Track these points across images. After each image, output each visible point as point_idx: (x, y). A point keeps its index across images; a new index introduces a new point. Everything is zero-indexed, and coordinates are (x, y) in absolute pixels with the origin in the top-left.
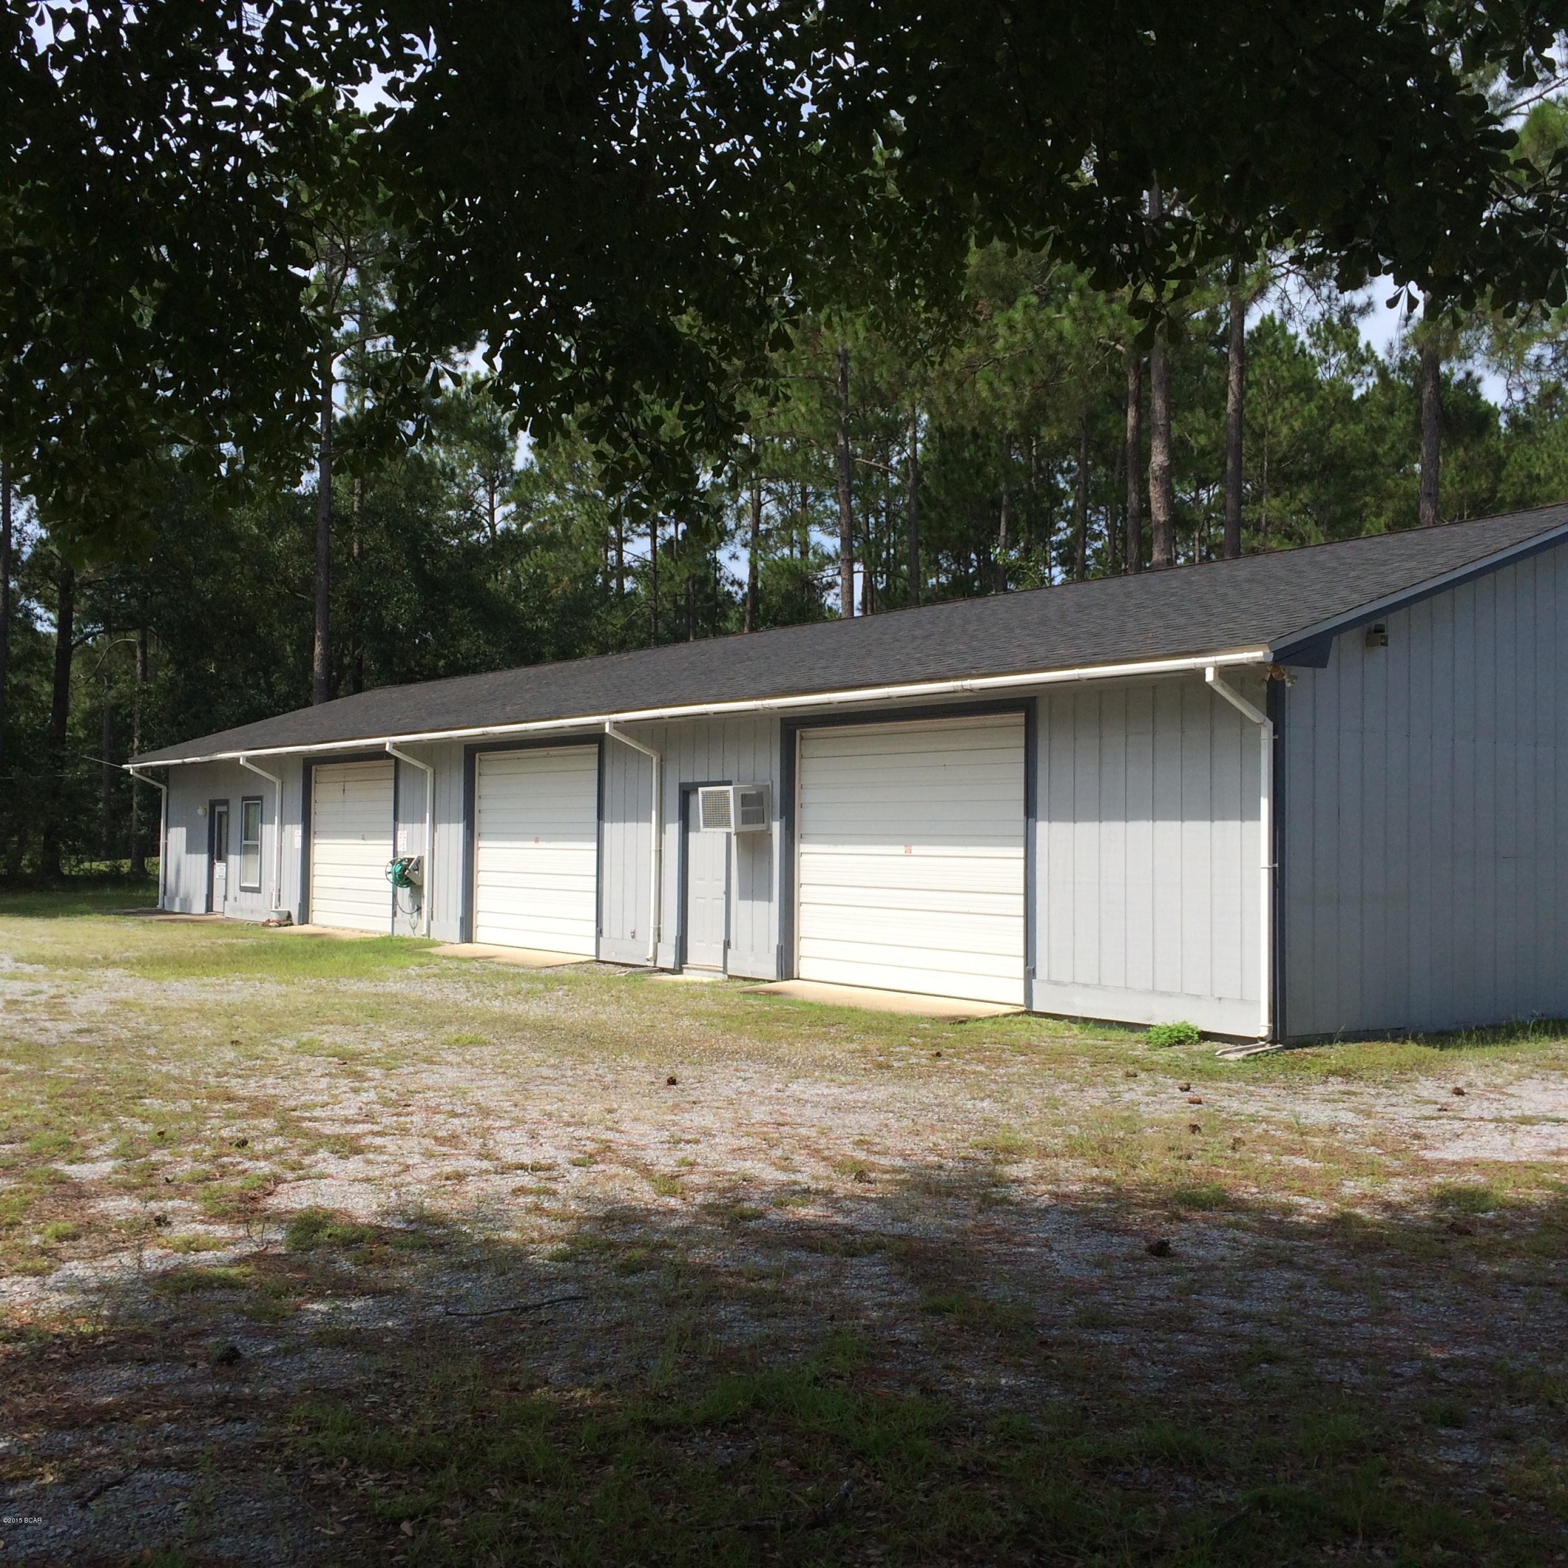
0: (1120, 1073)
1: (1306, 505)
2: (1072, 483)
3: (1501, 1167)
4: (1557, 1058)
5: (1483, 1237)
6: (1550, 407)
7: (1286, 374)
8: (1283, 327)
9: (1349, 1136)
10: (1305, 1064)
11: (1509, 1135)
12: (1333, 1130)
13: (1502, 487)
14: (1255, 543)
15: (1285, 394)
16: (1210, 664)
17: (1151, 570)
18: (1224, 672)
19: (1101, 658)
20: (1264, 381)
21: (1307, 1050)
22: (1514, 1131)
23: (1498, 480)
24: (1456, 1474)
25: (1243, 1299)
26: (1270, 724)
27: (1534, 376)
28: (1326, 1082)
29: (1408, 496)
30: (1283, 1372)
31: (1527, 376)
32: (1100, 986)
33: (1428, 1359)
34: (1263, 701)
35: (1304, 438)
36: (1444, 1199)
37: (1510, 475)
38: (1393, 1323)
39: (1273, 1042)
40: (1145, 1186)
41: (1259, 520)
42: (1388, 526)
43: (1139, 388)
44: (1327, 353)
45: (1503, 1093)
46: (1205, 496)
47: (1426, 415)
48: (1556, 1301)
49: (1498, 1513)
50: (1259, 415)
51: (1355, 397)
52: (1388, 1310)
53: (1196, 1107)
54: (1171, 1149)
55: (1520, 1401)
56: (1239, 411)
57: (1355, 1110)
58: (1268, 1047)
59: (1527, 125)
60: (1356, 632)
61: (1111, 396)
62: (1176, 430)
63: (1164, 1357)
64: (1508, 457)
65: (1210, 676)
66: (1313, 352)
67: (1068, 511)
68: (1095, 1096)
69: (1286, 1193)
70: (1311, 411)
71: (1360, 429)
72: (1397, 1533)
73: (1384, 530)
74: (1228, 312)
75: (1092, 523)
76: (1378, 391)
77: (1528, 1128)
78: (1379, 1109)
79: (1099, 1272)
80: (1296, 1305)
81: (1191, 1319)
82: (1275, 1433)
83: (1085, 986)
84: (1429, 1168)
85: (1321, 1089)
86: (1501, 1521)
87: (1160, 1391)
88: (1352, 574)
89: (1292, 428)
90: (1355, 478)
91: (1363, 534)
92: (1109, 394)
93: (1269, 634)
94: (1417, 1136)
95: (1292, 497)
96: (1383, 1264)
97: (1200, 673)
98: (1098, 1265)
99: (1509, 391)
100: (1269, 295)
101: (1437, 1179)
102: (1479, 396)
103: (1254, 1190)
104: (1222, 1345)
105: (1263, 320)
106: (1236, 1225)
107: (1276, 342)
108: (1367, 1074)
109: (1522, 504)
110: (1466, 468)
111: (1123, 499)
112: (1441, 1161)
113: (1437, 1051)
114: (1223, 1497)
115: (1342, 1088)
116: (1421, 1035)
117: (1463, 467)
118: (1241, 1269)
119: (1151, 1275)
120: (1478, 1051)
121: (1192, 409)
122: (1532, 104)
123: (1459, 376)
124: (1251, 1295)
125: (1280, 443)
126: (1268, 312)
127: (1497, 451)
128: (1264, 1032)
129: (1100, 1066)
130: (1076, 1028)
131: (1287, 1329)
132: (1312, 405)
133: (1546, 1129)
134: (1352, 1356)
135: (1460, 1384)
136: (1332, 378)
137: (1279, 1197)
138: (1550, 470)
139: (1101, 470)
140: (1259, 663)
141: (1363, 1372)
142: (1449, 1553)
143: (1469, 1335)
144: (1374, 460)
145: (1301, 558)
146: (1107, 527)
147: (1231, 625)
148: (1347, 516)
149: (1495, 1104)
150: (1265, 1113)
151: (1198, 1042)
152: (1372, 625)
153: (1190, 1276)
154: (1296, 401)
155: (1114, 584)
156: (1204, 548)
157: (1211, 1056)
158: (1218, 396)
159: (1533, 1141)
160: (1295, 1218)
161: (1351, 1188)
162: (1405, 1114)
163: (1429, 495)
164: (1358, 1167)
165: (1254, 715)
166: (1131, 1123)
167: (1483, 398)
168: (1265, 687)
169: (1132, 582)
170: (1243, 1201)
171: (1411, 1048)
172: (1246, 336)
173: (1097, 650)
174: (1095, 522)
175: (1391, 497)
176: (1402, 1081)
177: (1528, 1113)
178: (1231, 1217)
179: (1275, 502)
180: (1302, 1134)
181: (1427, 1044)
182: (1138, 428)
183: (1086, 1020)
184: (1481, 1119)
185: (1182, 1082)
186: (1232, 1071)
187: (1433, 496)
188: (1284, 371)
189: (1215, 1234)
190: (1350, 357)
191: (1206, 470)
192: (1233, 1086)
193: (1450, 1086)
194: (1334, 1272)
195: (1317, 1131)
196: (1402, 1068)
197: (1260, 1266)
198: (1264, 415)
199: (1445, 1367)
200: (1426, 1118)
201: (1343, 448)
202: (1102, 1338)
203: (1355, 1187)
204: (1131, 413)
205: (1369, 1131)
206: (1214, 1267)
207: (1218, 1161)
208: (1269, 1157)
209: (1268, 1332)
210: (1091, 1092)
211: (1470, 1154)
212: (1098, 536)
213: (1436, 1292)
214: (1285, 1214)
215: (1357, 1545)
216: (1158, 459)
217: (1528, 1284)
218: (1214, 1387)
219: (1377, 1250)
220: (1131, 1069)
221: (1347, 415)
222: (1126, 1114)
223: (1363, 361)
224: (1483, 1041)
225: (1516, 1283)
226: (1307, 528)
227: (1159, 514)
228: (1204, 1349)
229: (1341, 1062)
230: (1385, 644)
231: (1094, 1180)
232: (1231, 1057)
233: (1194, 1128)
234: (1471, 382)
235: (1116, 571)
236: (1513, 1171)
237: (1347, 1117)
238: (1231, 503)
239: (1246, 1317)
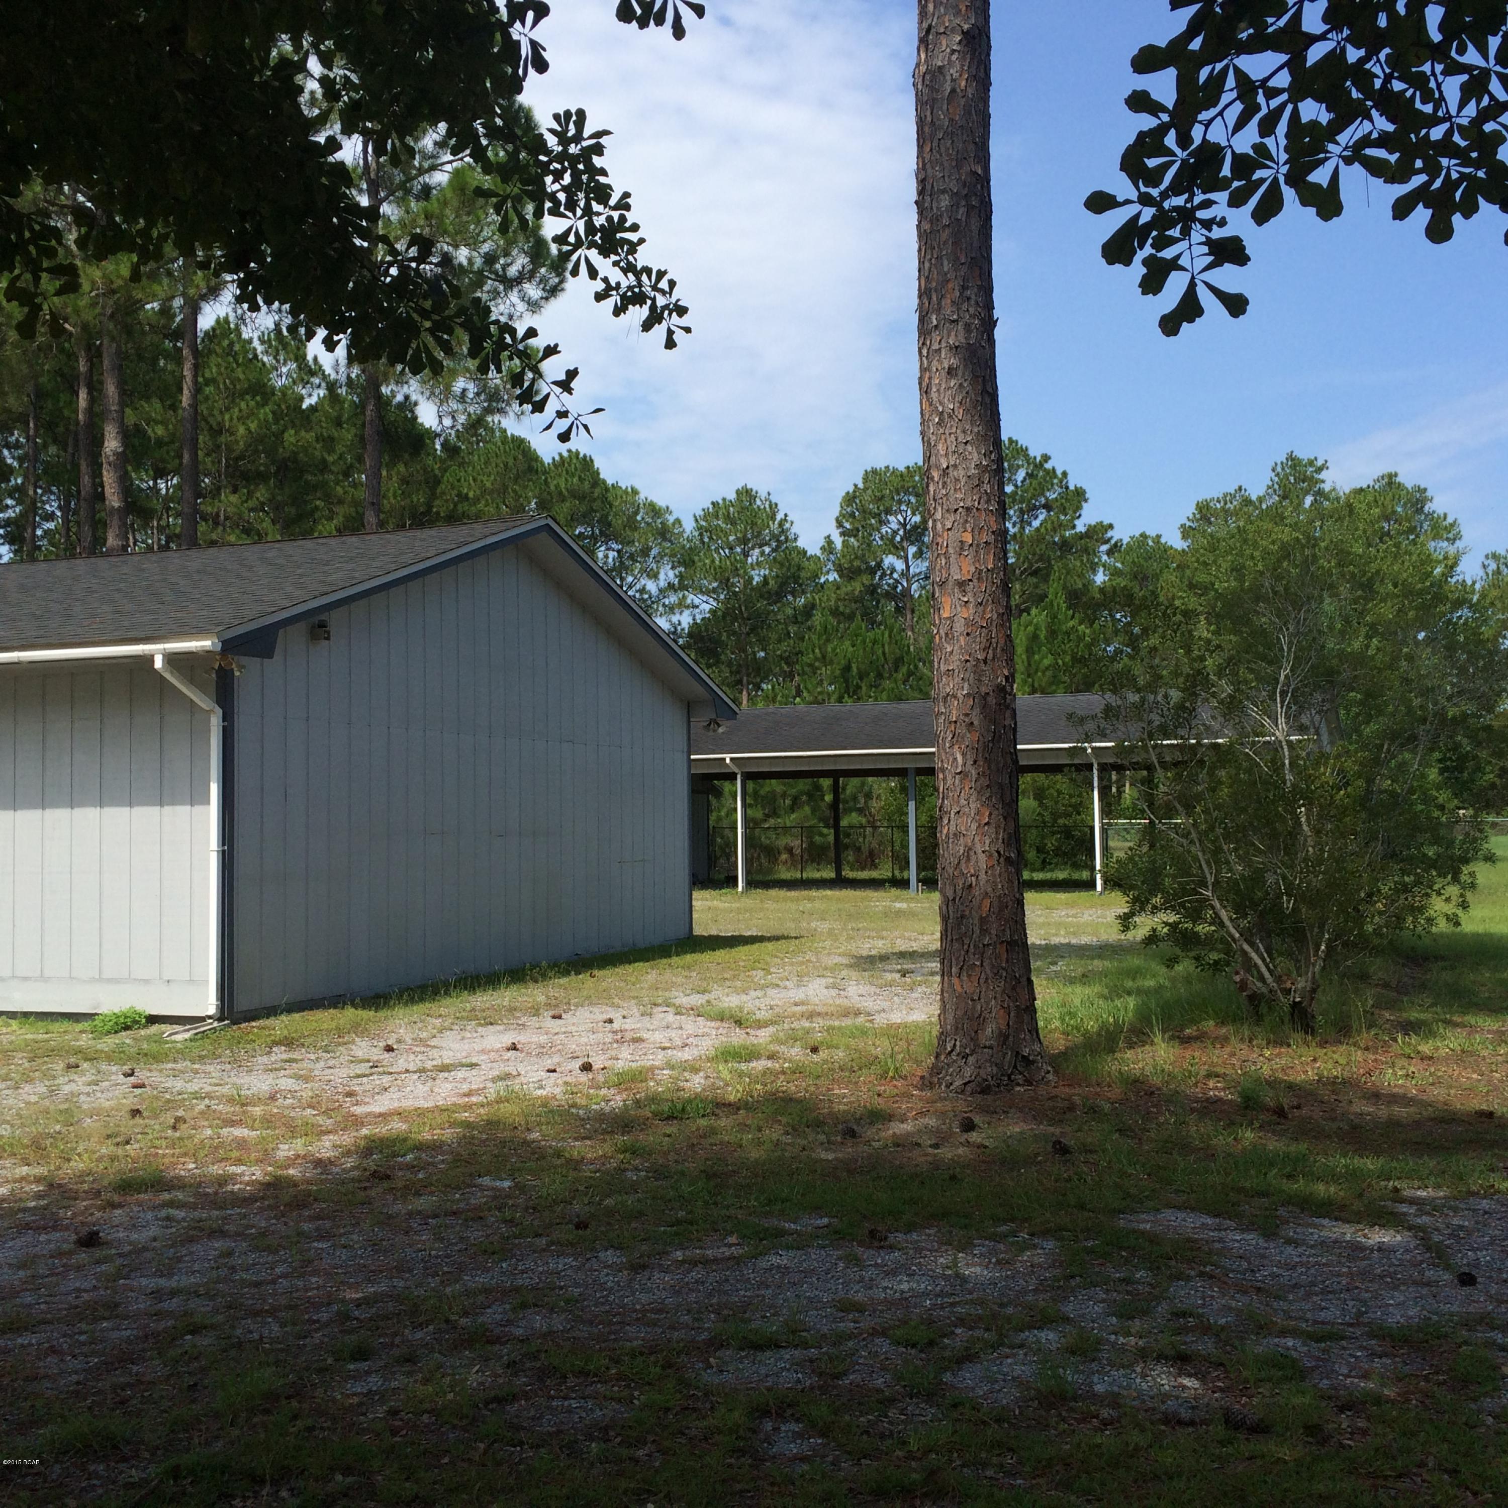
0: (60, 1066)
1: (263, 504)
2: (20, 460)
3: (421, 1113)
4: (473, 1010)
5: (401, 1178)
6: (476, 435)
7: (242, 376)
8: (238, 330)
9: (288, 1101)
10: (251, 1037)
11: (430, 1083)
12: (273, 1098)
13: (437, 502)
14: (214, 536)
15: (242, 396)
16: (158, 652)
17: (108, 554)
18: (172, 659)
19: (42, 641)
20: (220, 379)
21: (254, 1024)
22: (434, 1079)
23: (433, 496)
24: (361, 1404)
25: (170, 1275)
26: (219, 711)
27: (460, 407)
28: (269, 1053)
29: (356, 503)
30: (205, 1341)
31: (454, 405)
32: (43, 978)
33: (343, 1301)
34: (213, 689)
35: (260, 439)
36: (372, 1147)
37: (443, 493)
38: (315, 1273)
39: (220, 1020)
40: (81, 1177)
41: (218, 515)
42: (339, 530)
43: (91, 370)
44: (278, 361)
45: (428, 1046)
46: (163, 486)
47: (368, 431)
48: (458, 1228)
49: (394, 1432)
50: (216, 412)
51: (304, 406)
52: (310, 1262)
53: (138, 1091)
54: (109, 1137)
55: (421, 1325)
56: (194, 406)
57: (297, 1077)
58: (216, 1024)
59: (451, 181)
60: (302, 626)
61: (62, 375)
62: (131, 417)
63: (85, 1349)
64: (442, 477)
65: (158, 663)
66: (265, 359)
67: (17, 488)
68: (32, 1092)
69: (223, 1164)
70: (265, 413)
71: (310, 436)
72: (302, 1472)
73: (334, 533)
74: (182, 308)
75: (44, 503)
76: (326, 403)
77: (446, 1074)
78: (316, 1073)
79: (21, 1273)
80: (223, 1272)
81: (117, 1305)
82: (193, 1401)
83: (26, 979)
84: (358, 1122)
85: (265, 1059)
86: (397, 1439)
87: (78, 1383)
88: (299, 571)
89: (248, 429)
90: (306, 482)
91: (316, 535)
92: (59, 372)
93: (218, 625)
94: (350, 1094)
95: (250, 495)
96: (311, 1219)
97: (149, 659)
98: (22, 1266)
99: (440, 417)
100: (221, 298)
101: (365, 1131)
102: (416, 418)
103: (192, 1166)
104: (148, 1325)
105: (218, 321)
106: (171, 1204)
107: (231, 344)
108: (308, 1041)
109: (453, 519)
110: (408, 483)
111: (76, 481)
112: (369, 1114)
113: (372, 1013)
114: (135, 1475)
115: (285, 1056)
116: (357, 1000)
117: (405, 481)
118: (172, 1246)
119: (79, 1268)
120: (408, 1011)
121: (148, 399)
122: (455, 164)
123: (399, 398)
124: (180, 1270)
125: (237, 442)
126: (222, 315)
127: (433, 470)
128: (212, 1010)
129: (40, 1061)
130: (15, 1024)
131: (212, 1298)
132: (267, 409)
133: (461, 1074)
134: (273, 1312)
135: (371, 1319)
136: (284, 386)
137: (216, 1170)
138: (478, 492)
139: (53, 450)
140: (208, 652)
141: (283, 1325)
142: (350, 1479)
143: (381, 1272)
144: (324, 467)
145: (252, 553)
146: (60, 508)
147: (179, 614)
148: (300, 517)
149: (420, 1057)
150: (208, 1089)
151: (145, 1027)
152: (316, 620)
153: (119, 1261)
154: (252, 403)
155: (62, 568)
156: (163, 537)
157: (159, 1039)
158: (174, 389)
159: (449, 1086)
160: (229, 1188)
161: (284, 1151)
162: (341, 1074)
163: (373, 504)
164: (293, 1130)
165: (204, 702)
166: (69, 1117)
167: (420, 420)
168: (214, 676)
169: (81, 565)
170: (179, 1178)
171: (350, 1014)
172: (200, 334)
173: (41, 633)
174: (48, 502)
175: (341, 502)
176: (339, 1044)
177: (447, 1061)
178: (166, 1196)
179: (234, 498)
180: (243, 1105)
181: (364, 1008)
182: (90, 410)
183: (26, 1015)
184: (407, 1071)
185: (126, 1068)
186: (178, 1052)
187: (376, 506)
188: (239, 373)
189: (150, 1215)
190: (300, 368)
191: (163, 461)
192: (179, 1066)
193: (382, 1044)
194: (263, 1234)
195: (256, 1100)
196: (340, 1032)
197: (191, 1240)
198: (221, 412)
199: (357, 1306)
200: (358, 1076)
201: (295, 454)
202: (19, 1341)
203: (289, 1150)
204: (83, 395)
205: (306, 1094)
206: (145, 1249)
207: (157, 1143)
208: (209, 1132)
209: (193, 1304)
210: (28, 1088)
211: (396, 1105)
212: (50, 517)
213: (355, 1237)
214: (220, 1185)
215: (264, 1493)
216: (112, 444)
217: (436, 1216)
218: (135, 1368)
219: (305, 1206)
220: (72, 1060)
221: (297, 422)
222: (66, 1106)
223: (312, 373)
224: (412, 1001)
225: (425, 1216)
226: (264, 525)
227: (113, 499)
228: (129, 1332)
229: (286, 1032)
230: (328, 638)
231: (23, 1179)
232: (179, 1037)
233: (135, 1113)
234: (408, 405)
235: (70, 552)
236: (430, 1115)
237: (287, 1083)
238: (188, 495)
239: (173, 1293)
